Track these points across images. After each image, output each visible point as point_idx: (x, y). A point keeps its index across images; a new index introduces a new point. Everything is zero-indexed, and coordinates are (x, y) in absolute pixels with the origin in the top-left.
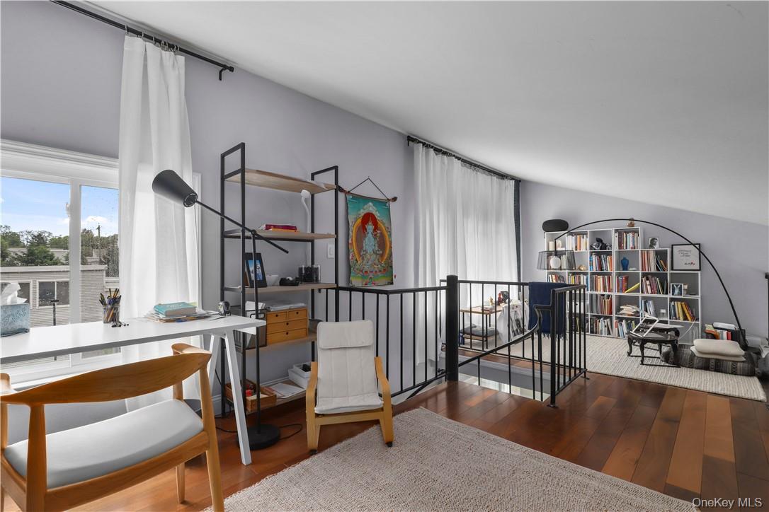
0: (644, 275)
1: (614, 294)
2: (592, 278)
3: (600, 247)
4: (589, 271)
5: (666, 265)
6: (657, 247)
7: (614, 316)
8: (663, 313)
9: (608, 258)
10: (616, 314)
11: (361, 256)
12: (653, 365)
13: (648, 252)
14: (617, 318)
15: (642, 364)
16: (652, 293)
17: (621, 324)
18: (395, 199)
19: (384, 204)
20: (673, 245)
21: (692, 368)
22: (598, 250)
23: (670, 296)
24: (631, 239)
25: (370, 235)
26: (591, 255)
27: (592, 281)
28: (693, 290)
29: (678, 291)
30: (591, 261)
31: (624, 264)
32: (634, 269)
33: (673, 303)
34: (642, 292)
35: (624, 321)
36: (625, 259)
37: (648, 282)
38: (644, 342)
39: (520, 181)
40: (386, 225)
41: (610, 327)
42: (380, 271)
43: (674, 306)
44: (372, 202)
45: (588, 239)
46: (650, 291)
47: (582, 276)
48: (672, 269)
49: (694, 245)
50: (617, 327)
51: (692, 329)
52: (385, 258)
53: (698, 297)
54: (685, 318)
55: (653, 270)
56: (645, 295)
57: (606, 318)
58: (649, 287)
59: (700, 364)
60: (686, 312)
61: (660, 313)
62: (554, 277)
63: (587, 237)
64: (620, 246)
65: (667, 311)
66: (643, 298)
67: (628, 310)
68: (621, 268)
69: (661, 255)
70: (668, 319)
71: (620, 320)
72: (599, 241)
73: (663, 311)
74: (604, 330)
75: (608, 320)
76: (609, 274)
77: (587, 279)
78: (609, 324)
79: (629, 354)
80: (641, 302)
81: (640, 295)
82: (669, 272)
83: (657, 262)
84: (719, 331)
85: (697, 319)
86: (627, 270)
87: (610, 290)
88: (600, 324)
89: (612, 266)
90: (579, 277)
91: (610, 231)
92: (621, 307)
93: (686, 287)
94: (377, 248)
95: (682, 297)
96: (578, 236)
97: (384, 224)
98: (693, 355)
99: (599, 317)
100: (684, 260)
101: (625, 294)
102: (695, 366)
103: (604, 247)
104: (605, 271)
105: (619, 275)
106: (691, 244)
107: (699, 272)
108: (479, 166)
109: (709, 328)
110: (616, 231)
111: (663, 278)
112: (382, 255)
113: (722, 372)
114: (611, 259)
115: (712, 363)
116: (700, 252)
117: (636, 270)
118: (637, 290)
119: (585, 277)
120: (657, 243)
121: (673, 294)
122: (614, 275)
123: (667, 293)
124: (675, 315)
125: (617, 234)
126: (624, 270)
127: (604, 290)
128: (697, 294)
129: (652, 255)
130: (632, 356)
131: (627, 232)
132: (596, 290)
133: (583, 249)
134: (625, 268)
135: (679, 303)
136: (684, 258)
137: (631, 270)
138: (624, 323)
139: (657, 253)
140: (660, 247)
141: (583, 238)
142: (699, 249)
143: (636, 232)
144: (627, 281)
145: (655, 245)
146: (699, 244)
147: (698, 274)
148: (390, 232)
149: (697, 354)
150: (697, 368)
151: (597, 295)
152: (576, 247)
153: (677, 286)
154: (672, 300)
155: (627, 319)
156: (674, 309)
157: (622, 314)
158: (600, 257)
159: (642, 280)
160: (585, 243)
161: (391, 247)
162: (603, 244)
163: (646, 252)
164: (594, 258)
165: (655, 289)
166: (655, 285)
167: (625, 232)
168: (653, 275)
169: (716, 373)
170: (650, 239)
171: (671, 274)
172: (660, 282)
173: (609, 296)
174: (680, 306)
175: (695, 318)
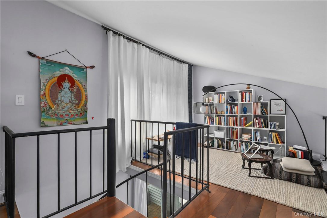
0: (255, 117)
1: (239, 127)
2: (227, 118)
3: (232, 101)
4: (226, 114)
5: (267, 112)
6: (262, 101)
7: (238, 140)
8: (265, 139)
9: (236, 107)
10: (240, 139)
11: (55, 104)
12: (256, 177)
13: (257, 104)
14: (241, 141)
15: (250, 176)
16: (259, 127)
17: (242, 145)
18: (93, 67)
19: (82, 69)
20: (271, 100)
21: (281, 179)
22: (231, 102)
23: (269, 129)
24: (248, 96)
25: (67, 90)
26: (227, 105)
27: (227, 120)
28: (282, 126)
29: (273, 127)
30: (227, 109)
31: (244, 110)
32: (250, 113)
33: (270, 133)
34: (254, 127)
35: (244, 143)
36: (245, 108)
37: (257, 121)
38: (251, 161)
39: (193, 66)
40: (83, 84)
41: (236, 146)
42: (77, 115)
43: (271, 135)
44: (68, 67)
45: (225, 96)
46: (258, 126)
47: (222, 117)
48: (270, 113)
49: (283, 100)
50: (240, 146)
51: (281, 149)
52: (82, 106)
53: (285, 130)
54: (277, 142)
55: (260, 114)
56: (256, 128)
57: (234, 141)
58: (257, 124)
59: (286, 178)
60: (278, 139)
61: (263, 139)
62: (208, 117)
63: (225, 95)
64: (242, 100)
65: (267, 138)
66: (254, 130)
67: (246, 137)
68: (243, 113)
69: (264, 105)
70: (267, 142)
71: (242, 142)
72: (231, 97)
73: (265, 138)
74: (233, 148)
75: (236, 142)
76: (237, 116)
77: (225, 119)
78: (236, 144)
79: (243, 167)
80: (253, 133)
81: (252, 128)
82: (268, 115)
83: (262, 109)
84: (296, 151)
85: (284, 143)
86: (246, 114)
87: (237, 125)
88: (231, 144)
89: (238, 111)
90: (221, 118)
91: (237, 92)
92: (242, 135)
93: (278, 124)
94: (73, 99)
95: (275, 130)
96: (220, 95)
97: (81, 83)
98: (281, 169)
99: (231, 140)
100: (277, 108)
101: (245, 127)
102: (283, 178)
103: (234, 100)
104: (234, 114)
105: (241, 116)
106: (282, 99)
107: (285, 115)
108: (163, 54)
109: (291, 149)
110: (240, 92)
111: (265, 118)
112: (78, 104)
113: (300, 184)
114: (237, 107)
115: (294, 177)
116: (286, 103)
117: (250, 114)
118: (251, 126)
119: (224, 118)
120: (262, 98)
121: (271, 128)
122: (239, 117)
123: (267, 128)
124: (272, 140)
125: (240, 94)
126: (244, 114)
127: (233, 125)
128: (284, 128)
129: (259, 105)
130: (245, 168)
131: (246, 92)
132: (229, 125)
133: (223, 102)
134: (245, 113)
135: (274, 133)
136: (277, 107)
137: (248, 114)
138: (244, 144)
139: (262, 104)
140: (264, 101)
141: (223, 96)
142: (285, 102)
143: (250, 92)
144: (246, 120)
145: (261, 99)
146: (285, 99)
147: (285, 116)
148: (86, 89)
149: (284, 169)
150: (284, 180)
151: (230, 128)
152: (219, 101)
153: (273, 123)
154: (270, 131)
155: (246, 142)
156: (271, 137)
157: (243, 139)
158: (231, 107)
159: (254, 120)
160: (224, 98)
161: (86, 99)
162: (233, 99)
163: (256, 103)
164: (228, 107)
165: (261, 125)
166: (261, 123)
167: (245, 92)
168: (260, 117)
169: (296, 184)
170: (258, 96)
171: (270, 116)
172: (263, 121)
173: (236, 128)
174: (274, 135)
175: (283, 142)
